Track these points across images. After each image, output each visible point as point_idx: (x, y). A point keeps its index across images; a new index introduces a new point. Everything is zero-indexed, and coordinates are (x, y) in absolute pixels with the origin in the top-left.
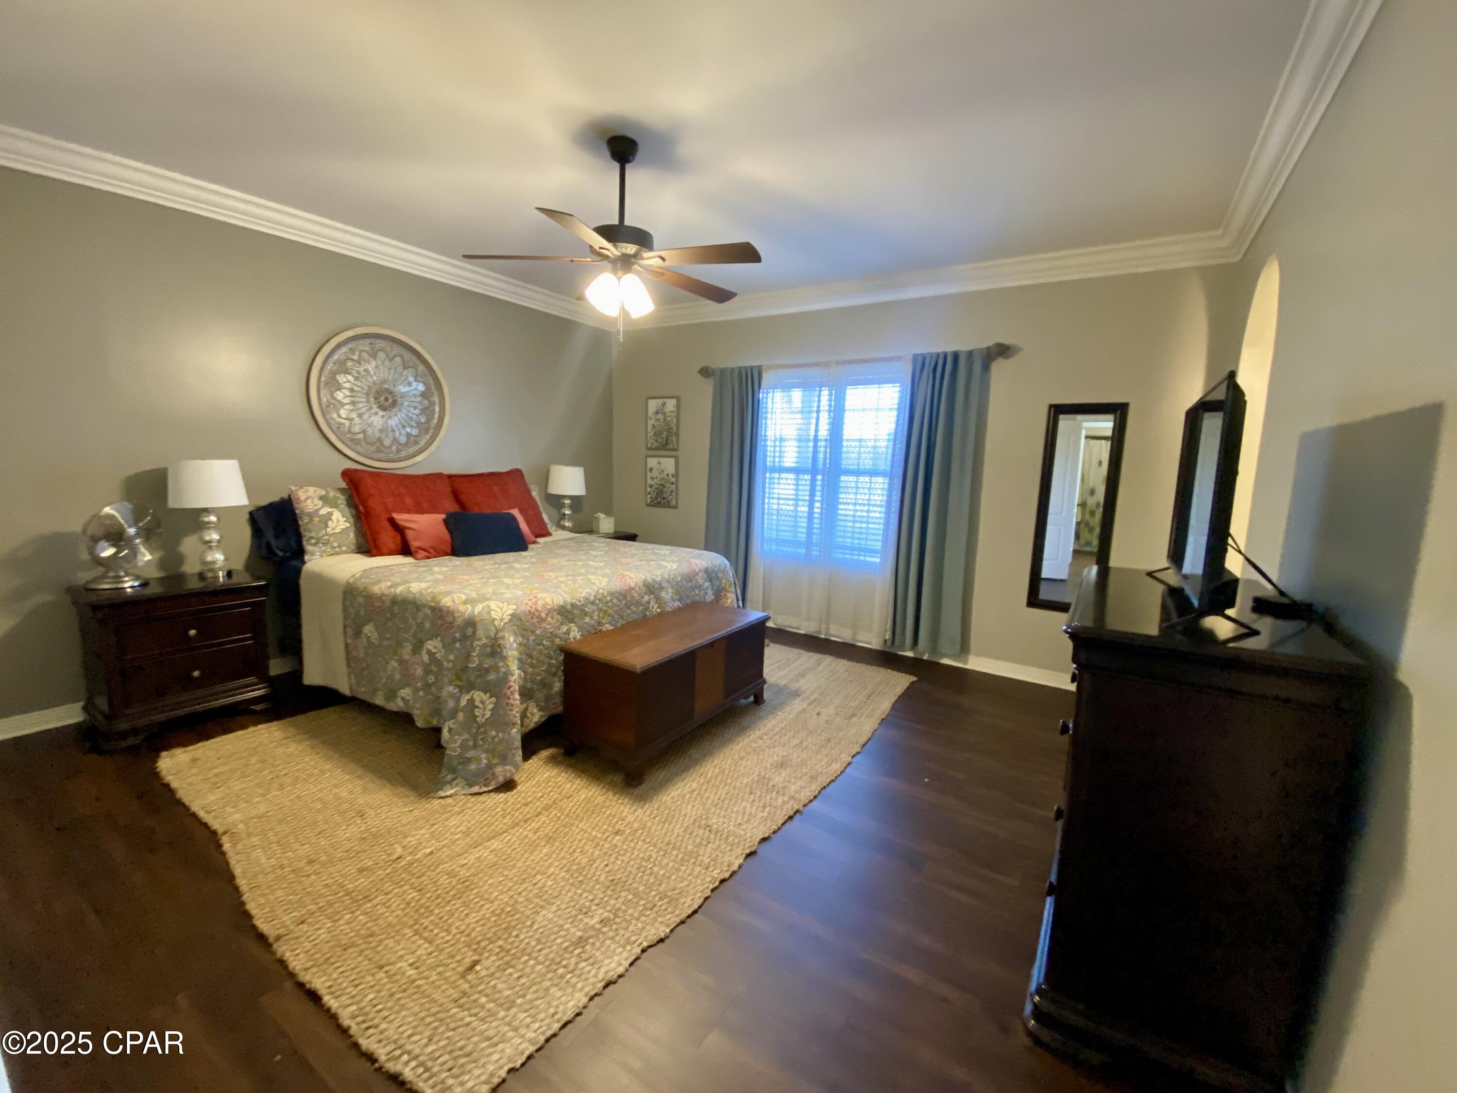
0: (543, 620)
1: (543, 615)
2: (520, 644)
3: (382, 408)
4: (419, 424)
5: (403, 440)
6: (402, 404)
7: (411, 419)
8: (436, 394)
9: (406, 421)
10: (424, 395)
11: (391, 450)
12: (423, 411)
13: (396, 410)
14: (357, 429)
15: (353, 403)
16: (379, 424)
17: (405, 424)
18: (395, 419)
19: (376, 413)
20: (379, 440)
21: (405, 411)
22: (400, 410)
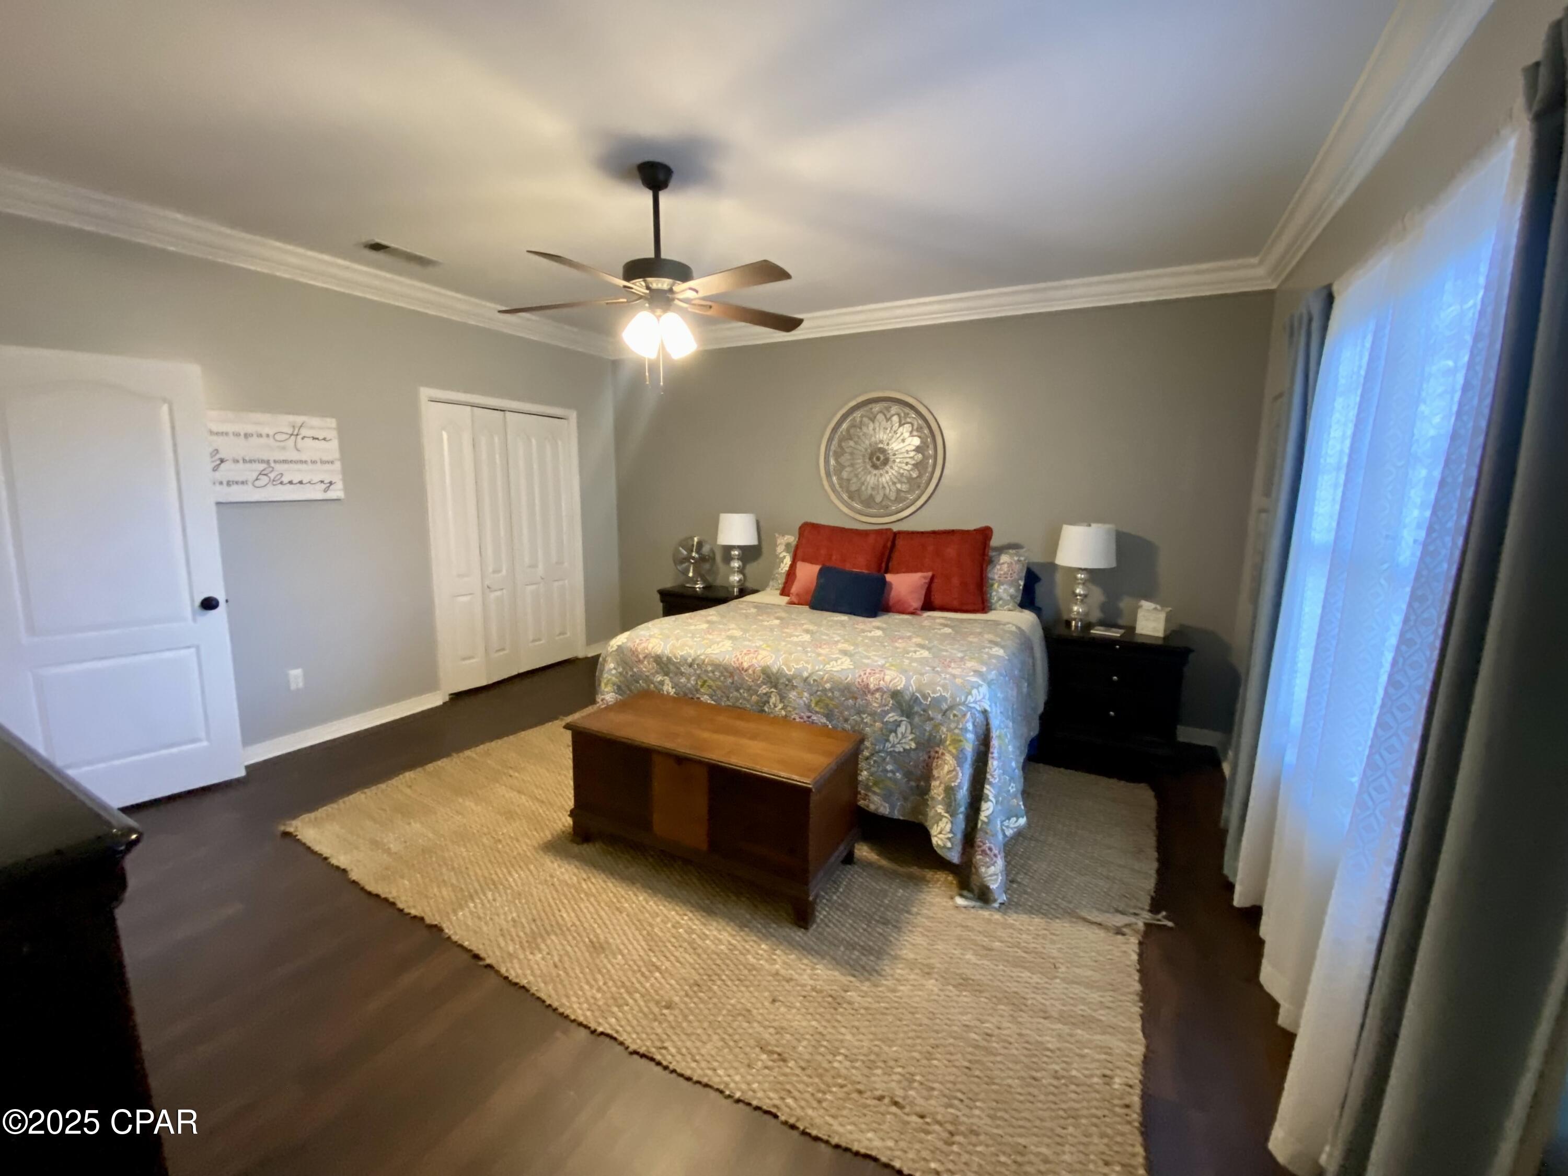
0: (640, 661)
1: (641, 657)
2: (621, 673)
3: (875, 467)
4: (910, 480)
5: (893, 496)
6: (894, 461)
7: (902, 475)
8: (931, 446)
9: (896, 477)
10: (918, 449)
11: (881, 505)
12: (916, 466)
13: (887, 467)
14: (853, 488)
15: (852, 465)
16: (872, 482)
17: (895, 480)
18: (887, 477)
19: (870, 473)
20: (871, 497)
21: (896, 468)
22: (892, 468)
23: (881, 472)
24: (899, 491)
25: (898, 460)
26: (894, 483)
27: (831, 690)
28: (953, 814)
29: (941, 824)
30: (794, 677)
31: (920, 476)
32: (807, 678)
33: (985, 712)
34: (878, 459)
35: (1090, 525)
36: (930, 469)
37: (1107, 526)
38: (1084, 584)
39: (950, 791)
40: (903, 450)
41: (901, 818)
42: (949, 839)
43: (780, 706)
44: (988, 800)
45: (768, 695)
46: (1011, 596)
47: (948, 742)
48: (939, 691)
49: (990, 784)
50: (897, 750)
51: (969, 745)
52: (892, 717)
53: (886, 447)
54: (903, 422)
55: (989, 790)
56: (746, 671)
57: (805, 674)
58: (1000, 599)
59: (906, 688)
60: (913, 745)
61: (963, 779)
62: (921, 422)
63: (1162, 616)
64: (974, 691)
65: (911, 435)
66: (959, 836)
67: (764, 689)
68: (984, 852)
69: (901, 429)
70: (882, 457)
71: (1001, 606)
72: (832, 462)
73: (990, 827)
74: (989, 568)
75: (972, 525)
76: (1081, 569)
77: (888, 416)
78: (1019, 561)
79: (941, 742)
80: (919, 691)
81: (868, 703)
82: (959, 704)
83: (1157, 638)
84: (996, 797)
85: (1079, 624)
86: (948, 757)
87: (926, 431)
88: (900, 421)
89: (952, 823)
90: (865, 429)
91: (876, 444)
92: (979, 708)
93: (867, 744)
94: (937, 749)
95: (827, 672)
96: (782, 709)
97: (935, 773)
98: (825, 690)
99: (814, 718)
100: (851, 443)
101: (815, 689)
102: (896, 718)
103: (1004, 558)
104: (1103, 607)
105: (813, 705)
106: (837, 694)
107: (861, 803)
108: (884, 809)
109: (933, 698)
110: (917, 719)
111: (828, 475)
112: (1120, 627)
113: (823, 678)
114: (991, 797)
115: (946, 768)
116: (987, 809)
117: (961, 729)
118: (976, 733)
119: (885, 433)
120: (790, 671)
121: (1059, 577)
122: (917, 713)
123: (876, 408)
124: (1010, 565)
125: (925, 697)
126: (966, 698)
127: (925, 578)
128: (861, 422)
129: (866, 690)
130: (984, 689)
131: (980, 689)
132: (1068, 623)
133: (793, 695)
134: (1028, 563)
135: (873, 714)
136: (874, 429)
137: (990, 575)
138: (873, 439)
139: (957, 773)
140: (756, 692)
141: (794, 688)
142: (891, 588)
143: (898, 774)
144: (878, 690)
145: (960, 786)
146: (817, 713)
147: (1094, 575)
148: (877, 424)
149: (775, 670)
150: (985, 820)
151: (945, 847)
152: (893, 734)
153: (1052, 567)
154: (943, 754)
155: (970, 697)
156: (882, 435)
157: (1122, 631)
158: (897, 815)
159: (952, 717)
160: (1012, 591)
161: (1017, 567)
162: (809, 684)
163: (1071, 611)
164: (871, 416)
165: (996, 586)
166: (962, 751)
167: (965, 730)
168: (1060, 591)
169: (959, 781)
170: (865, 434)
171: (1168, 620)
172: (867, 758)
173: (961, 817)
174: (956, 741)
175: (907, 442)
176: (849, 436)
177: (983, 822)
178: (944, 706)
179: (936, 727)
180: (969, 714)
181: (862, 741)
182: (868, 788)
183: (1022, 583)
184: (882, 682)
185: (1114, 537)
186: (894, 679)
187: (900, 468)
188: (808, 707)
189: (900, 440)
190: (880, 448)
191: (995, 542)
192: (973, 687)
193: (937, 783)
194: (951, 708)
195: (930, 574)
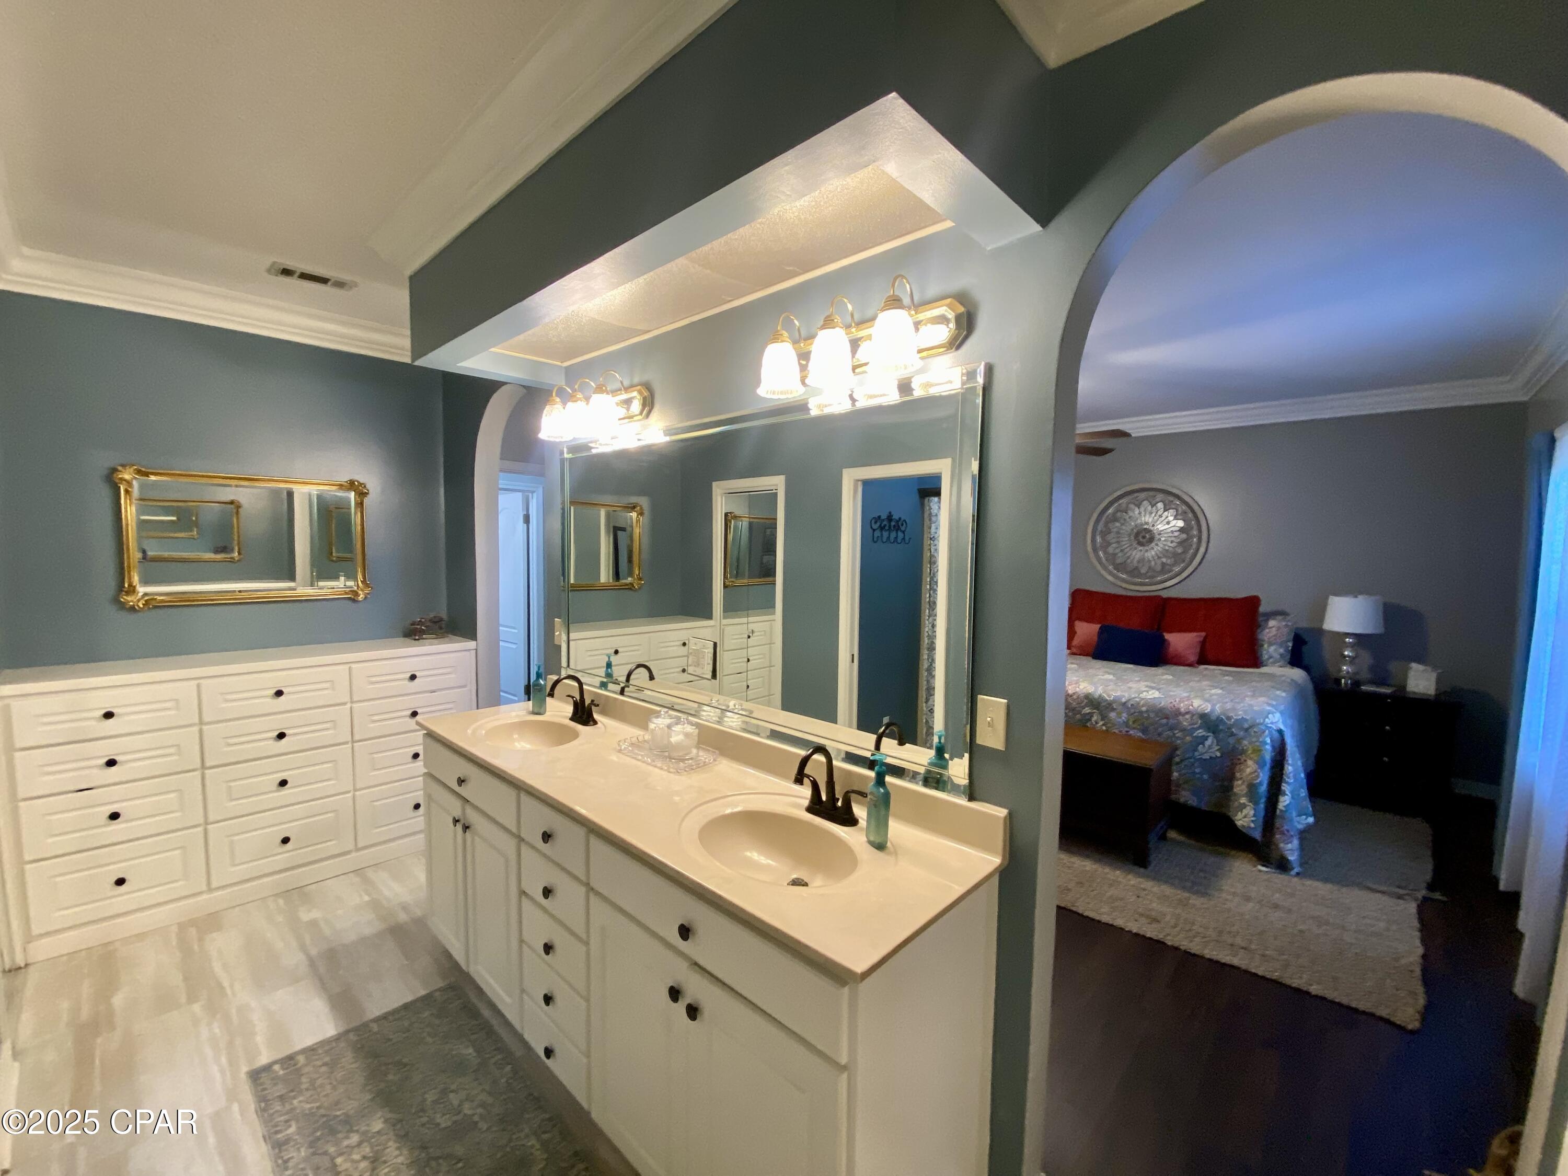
3: (1141, 544)
4: (1175, 555)
5: (1159, 568)
6: (1160, 540)
7: (1167, 551)
8: (1195, 527)
9: (1160, 552)
10: (1182, 530)
11: (1145, 576)
12: (1181, 543)
13: (1153, 544)
14: (1119, 561)
15: (1118, 542)
16: (1137, 556)
17: (1161, 555)
18: (1152, 552)
19: (1136, 549)
20: (1136, 568)
21: (1162, 546)
22: (1157, 545)
23: (1146, 548)
24: (1163, 564)
25: (1163, 539)
26: (1159, 558)
27: (1147, 711)
28: (1256, 803)
29: (1245, 811)
30: (1114, 701)
31: (1184, 552)
32: (1125, 703)
33: (1280, 732)
34: (1144, 537)
35: (1356, 597)
36: (1194, 546)
37: (1377, 597)
38: (1352, 647)
39: (1252, 788)
40: (1169, 530)
41: (1206, 809)
42: (1253, 821)
43: (1101, 723)
44: (1285, 794)
45: (1091, 714)
46: (1281, 655)
47: (1250, 752)
48: (1241, 714)
49: (1287, 783)
50: (1204, 757)
51: (1268, 753)
52: (1201, 733)
53: (1152, 528)
54: (1168, 508)
55: (1285, 787)
56: (1071, 696)
57: (1124, 700)
58: (1271, 657)
59: (1212, 710)
60: (1218, 754)
61: (1263, 778)
62: (1184, 507)
63: (1433, 676)
64: (1270, 716)
65: (1176, 518)
66: (1261, 820)
67: (1087, 710)
68: (1283, 833)
69: (1166, 513)
70: (1148, 536)
71: (1272, 663)
72: (1099, 539)
73: (1287, 814)
74: (1259, 631)
75: (1240, 592)
76: (1348, 634)
77: (1154, 502)
78: (1286, 626)
79: (1243, 752)
80: (1221, 713)
81: (1179, 723)
82: (1258, 724)
83: (1430, 695)
84: (1291, 792)
85: (1349, 682)
86: (1250, 763)
87: (1190, 515)
88: (1165, 507)
89: (1255, 809)
90: (1131, 514)
91: (1142, 525)
92: (1275, 728)
93: (1178, 752)
94: (1240, 757)
95: (1143, 699)
96: (1103, 725)
97: (1238, 775)
98: (1141, 712)
99: (1131, 732)
100: (1118, 524)
101: (1132, 711)
102: (1204, 733)
103: (1272, 623)
104: (1372, 669)
105: (1131, 723)
106: (1152, 715)
107: (1173, 797)
108: (1193, 801)
109: (1237, 720)
110: (1221, 735)
111: (1095, 550)
112: (1392, 686)
113: (1139, 704)
114: (1287, 793)
115: (1248, 770)
116: (1284, 801)
117: (1261, 742)
118: (1273, 747)
119: (1150, 516)
120: (1110, 697)
121: (1325, 642)
122: (1221, 730)
123: (1142, 495)
124: (1279, 628)
125: (1229, 718)
126: (1264, 720)
127: (1200, 636)
128: (1127, 507)
129: (1177, 713)
130: (1278, 715)
131: (1275, 715)
132: (1338, 681)
133: (1113, 715)
134: (1297, 629)
135: (1183, 730)
136: (1140, 513)
137: (1260, 637)
138: (1139, 521)
139: (1259, 774)
140: (1079, 712)
141: (1113, 710)
142: (1169, 644)
143: (1205, 776)
144: (1187, 713)
145: (1261, 784)
146: (1134, 728)
147: (1361, 640)
148: (1142, 509)
149: (1096, 696)
150: (1283, 809)
151: (1249, 827)
152: (1201, 746)
153: (1319, 632)
154: (1245, 761)
155: (1267, 720)
156: (1148, 519)
157: (1394, 689)
158: (1204, 807)
159: (1253, 734)
160: (1282, 651)
161: (1286, 630)
162: (1128, 708)
163: (1340, 670)
164: (1137, 503)
165: (1266, 646)
166: (1263, 758)
167: (1265, 743)
168: (1327, 652)
169: (1259, 779)
170: (1130, 517)
171: (1439, 681)
172: (1178, 763)
173: (1262, 806)
174: (1258, 751)
175: (1171, 525)
176: (1114, 519)
177: (1281, 811)
178: (1246, 726)
179: (1239, 741)
180: (1267, 731)
181: (1176, 749)
182: (1178, 786)
183: (1290, 644)
184: (1191, 707)
185: (1381, 608)
186: (1199, 704)
187: (1165, 545)
188: (1126, 724)
189: (1165, 522)
190: (1146, 529)
191: (1262, 609)
192: (1269, 713)
193: (1240, 782)
194: (1251, 727)
195: (1203, 634)
